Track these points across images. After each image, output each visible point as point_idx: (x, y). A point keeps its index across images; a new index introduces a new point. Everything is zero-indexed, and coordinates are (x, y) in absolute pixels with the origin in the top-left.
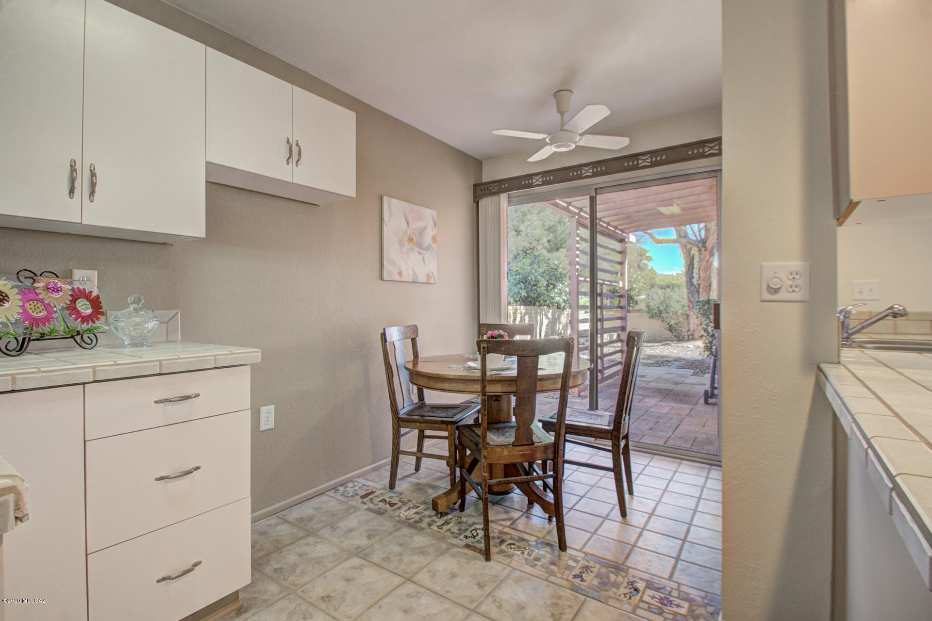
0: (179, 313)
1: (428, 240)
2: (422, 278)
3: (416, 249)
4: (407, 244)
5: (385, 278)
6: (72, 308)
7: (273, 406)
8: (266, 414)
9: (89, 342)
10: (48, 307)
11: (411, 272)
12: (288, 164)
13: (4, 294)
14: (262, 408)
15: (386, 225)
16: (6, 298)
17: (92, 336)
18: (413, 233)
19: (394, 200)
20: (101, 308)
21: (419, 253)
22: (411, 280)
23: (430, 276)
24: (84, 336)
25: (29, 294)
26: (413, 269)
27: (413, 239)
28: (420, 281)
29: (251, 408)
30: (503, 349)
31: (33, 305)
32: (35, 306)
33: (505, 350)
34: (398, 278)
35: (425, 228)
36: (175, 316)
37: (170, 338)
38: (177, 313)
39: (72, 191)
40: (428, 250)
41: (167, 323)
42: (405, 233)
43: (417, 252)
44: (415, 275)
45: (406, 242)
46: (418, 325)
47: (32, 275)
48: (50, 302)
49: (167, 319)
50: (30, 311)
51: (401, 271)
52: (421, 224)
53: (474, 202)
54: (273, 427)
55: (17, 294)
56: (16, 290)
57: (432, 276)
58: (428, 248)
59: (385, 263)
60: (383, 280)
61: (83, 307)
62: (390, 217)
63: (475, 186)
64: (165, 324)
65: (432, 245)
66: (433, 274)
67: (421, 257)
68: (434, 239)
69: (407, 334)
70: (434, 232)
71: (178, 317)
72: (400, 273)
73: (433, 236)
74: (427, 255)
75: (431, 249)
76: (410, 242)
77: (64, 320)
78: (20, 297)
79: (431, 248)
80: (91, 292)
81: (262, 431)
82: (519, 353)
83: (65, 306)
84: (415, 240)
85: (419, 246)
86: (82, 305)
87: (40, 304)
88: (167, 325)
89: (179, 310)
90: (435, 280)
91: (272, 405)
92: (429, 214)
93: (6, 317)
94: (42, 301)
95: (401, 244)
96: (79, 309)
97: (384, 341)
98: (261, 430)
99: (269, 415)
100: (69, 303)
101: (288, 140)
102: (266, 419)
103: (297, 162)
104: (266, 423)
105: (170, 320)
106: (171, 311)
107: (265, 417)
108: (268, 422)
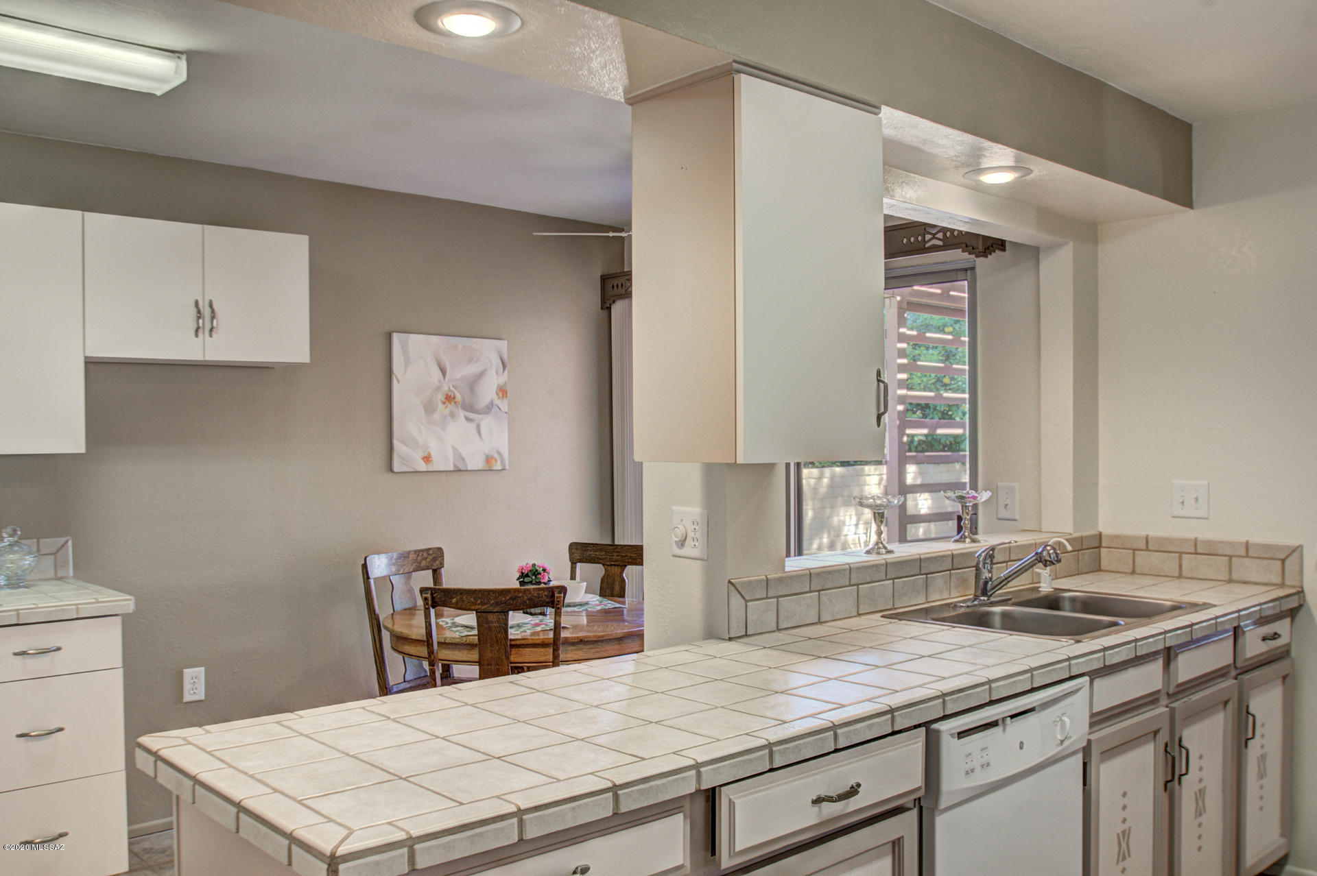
0: (70, 543)
1: (488, 392)
2: (476, 463)
3: (462, 414)
4: (441, 406)
5: (396, 468)
7: (203, 669)
8: (192, 679)
11: (450, 455)
12: (197, 336)
14: (186, 671)
15: (398, 381)
18: (454, 386)
19: (414, 338)
21: (467, 419)
22: (452, 468)
23: (493, 457)
26: (454, 449)
27: (454, 398)
28: (469, 469)
29: (123, 667)
30: (454, 600)
33: (457, 603)
34: (423, 467)
35: (481, 375)
36: (63, 546)
37: (60, 574)
38: (67, 542)
40: (488, 413)
41: (54, 554)
42: (438, 389)
43: (464, 419)
44: (459, 456)
45: (440, 404)
46: (443, 548)
49: (54, 550)
51: (429, 454)
52: (473, 369)
53: (602, 308)
54: (203, 697)
57: (496, 456)
58: (489, 408)
59: (396, 443)
60: (393, 472)
62: (406, 367)
63: (604, 279)
64: (52, 557)
65: (497, 402)
66: (498, 452)
67: (473, 426)
68: (502, 392)
69: (420, 563)
70: (503, 379)
71: (68, 547)
72: (427, 459)
73: (498, 386)
74: (486, 422)
75: (495, 409)
76: (447, 403)
79: (495, 407)
81: (186, 703)
82: (477, 607)
84: (459, 397)
85: (470, 408)
88: (55, 557)
89: (68, 538)
90: (503, 462)
91: (202, 666)
92: (489, 351)
95: (429, 408)
97: (366, 577)
98: (185, 700)
99: (195, 680)
101: (197, 303)
102: (191, 686)
103: (211, 330)
104: (192, 692)
105: (58, 551)
106: (59, 539)
107: (191, 683)
108: (196, 691)
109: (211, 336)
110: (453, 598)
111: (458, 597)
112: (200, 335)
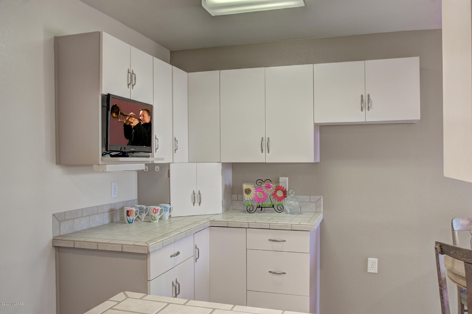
0: (322, 198)
6: (274, 194)
9: (280, 209)
10: (265, 194)
12: (362, 111)
13: (250, 190)
14: (369, 258)
16: (250, 191)
17: (281, 207)
20: (286, 195)
24: (278, 207)
25: (258, 189)
31: (259, 193)
32: (260, 194)
33: (453, 254)
36: (319, 199)
37: (318, 210)
38: (321, 198)
39: (262, 151)
47: (261, 181)
48: (266, 192)
50: (258, 196)
54: (376, 272)
55: (254, 189)
56: (254, 188)
61: (279, 194)
71: (321, 200)
77: (270, 199)
78: (255, 190)
80: (284, 187)
82: (465, 259)
83: (272, 194)
86: (279, 193)
87: (262, 193)
88: (316, 203)
89: (321, 196)
91: (377, 258)
93: (249, 198)
94: (263, 192)
96: (278, 195)
98: (368, 272)
99: (373, 264)
100: (274, 192)
101: (362, 96)
102: (371, 266)
103: (369, 108)
104: (371, 269)
105: (317, 201)
106: (318, 196)
107: (371, 265)
108: (373, 269)
109: (369, 110)
110: (451, 251)
111: (454, 251)
112: (364, 111)
